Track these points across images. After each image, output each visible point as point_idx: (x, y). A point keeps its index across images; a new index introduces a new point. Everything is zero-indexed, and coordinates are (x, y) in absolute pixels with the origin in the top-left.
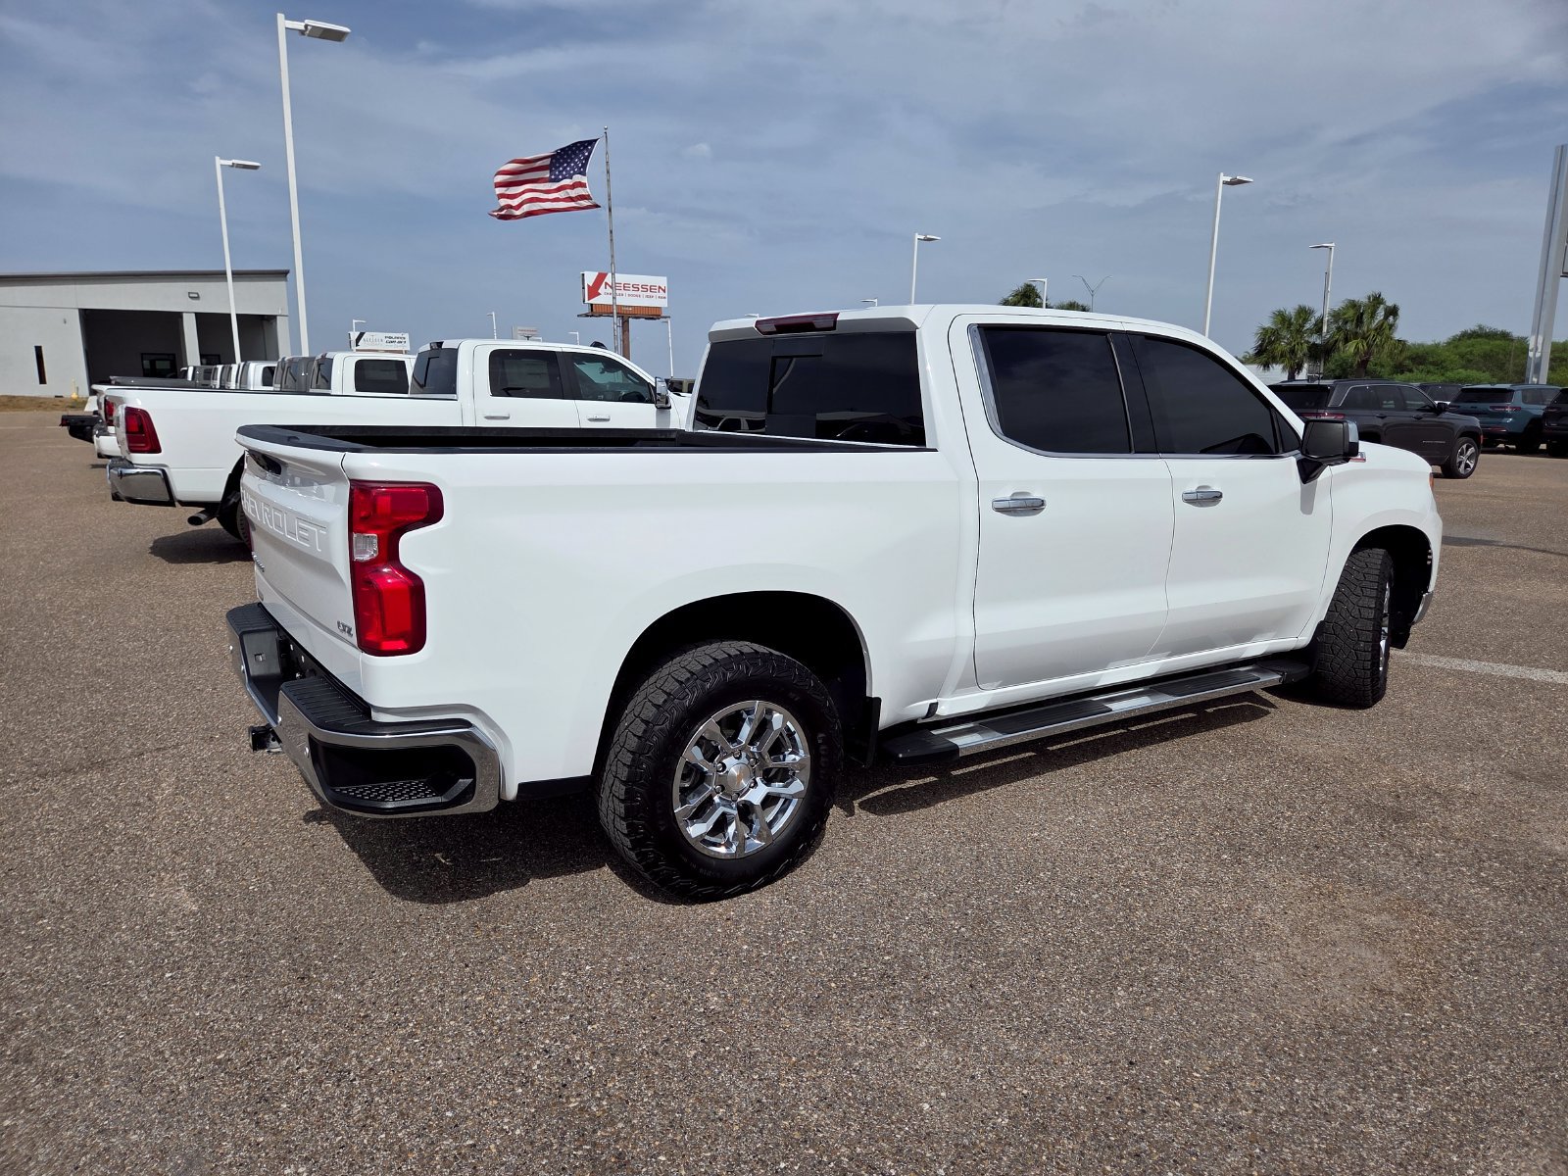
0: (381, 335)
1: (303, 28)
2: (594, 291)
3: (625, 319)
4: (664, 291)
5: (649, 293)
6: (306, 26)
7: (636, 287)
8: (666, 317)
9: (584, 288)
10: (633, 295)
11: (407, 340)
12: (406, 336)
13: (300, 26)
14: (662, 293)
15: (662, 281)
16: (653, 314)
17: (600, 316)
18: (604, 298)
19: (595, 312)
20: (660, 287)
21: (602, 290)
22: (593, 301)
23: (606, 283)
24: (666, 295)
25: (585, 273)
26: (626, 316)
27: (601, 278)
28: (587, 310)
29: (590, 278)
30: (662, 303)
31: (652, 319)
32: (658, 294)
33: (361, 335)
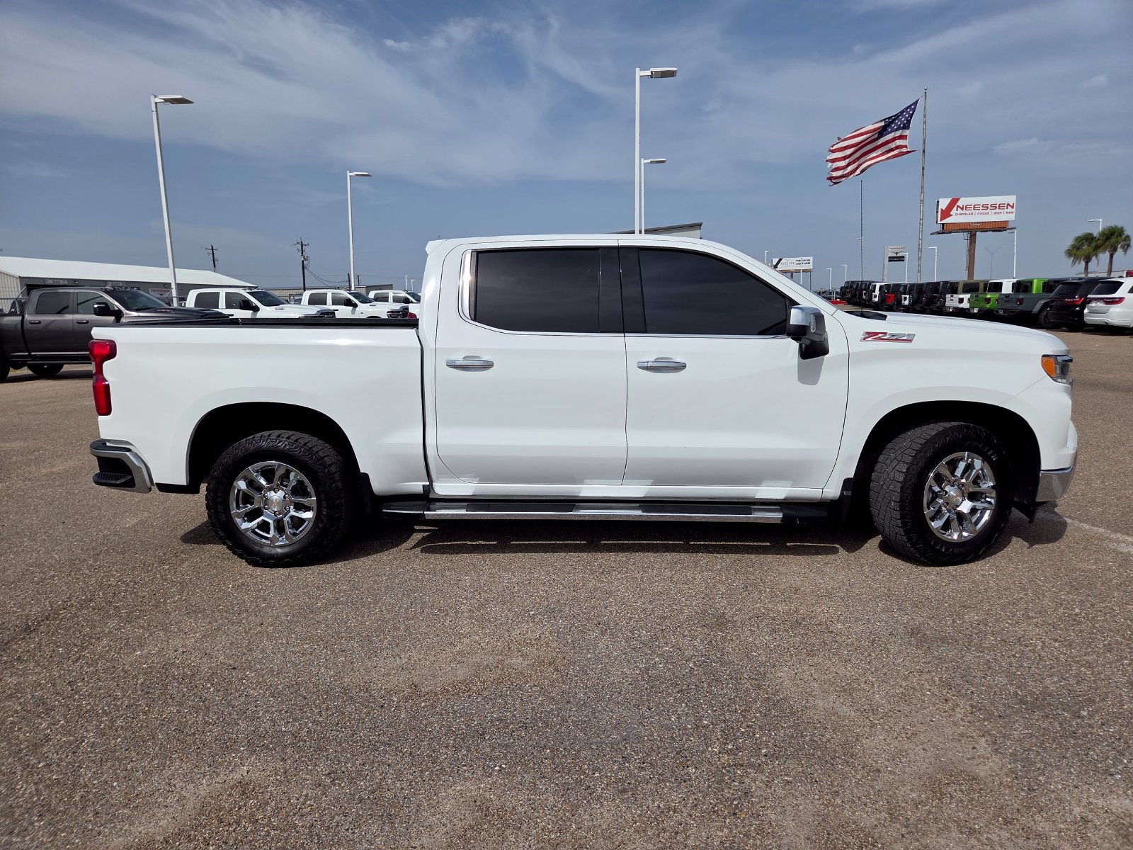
0: (794, 260)
1: (650, 74)
2: (946, 214)
3: (973, 233)
4: (1012, 207)
5: (997, 210)
6: (652, 72)
7: (985, 207)
8: (1012, 229)
9: (937, 212)
10: (983, 214)
11: (811, 261)
12: (811, 258)
13: (648, 73)
14: (1010, 209)
15: (1012, 199)
16: (1000, 227)
17: (951, 232)
18: (956, 218)
19: (945, 229)
20: (1008, 205)
21: (953, 212)
22: (943, 222)
23: (958, 206)
24: (1014, 210)
25: (940, 200)
26: (971, 231)
27: (953, 203)
28: (939, 228)
29: (944, 204)
30: (1011, 217)
31: (1000, 231)
32: (1006, 210)
33: (780, 260)
